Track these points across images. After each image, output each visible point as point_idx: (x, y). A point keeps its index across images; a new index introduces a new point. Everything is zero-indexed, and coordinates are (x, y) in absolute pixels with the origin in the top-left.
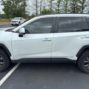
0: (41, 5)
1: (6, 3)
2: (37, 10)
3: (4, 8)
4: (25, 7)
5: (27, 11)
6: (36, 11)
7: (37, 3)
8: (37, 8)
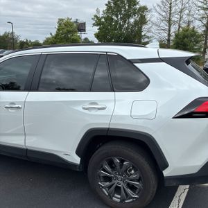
0: (181, 17)
1: (103, 20)
2: (169, 31)
3: (97, 31)
4: (141, 27)
5: (145, 35)
6: (166, 35)
7: (170, 14)
8: (170, 27)
